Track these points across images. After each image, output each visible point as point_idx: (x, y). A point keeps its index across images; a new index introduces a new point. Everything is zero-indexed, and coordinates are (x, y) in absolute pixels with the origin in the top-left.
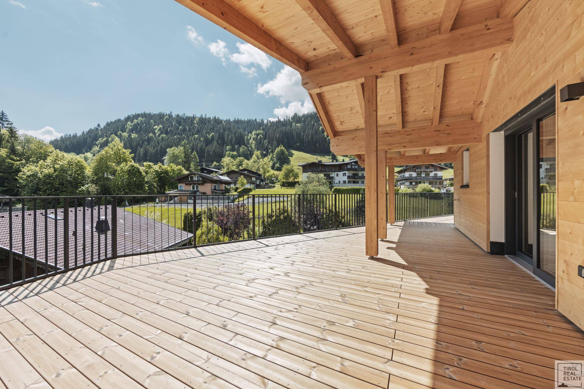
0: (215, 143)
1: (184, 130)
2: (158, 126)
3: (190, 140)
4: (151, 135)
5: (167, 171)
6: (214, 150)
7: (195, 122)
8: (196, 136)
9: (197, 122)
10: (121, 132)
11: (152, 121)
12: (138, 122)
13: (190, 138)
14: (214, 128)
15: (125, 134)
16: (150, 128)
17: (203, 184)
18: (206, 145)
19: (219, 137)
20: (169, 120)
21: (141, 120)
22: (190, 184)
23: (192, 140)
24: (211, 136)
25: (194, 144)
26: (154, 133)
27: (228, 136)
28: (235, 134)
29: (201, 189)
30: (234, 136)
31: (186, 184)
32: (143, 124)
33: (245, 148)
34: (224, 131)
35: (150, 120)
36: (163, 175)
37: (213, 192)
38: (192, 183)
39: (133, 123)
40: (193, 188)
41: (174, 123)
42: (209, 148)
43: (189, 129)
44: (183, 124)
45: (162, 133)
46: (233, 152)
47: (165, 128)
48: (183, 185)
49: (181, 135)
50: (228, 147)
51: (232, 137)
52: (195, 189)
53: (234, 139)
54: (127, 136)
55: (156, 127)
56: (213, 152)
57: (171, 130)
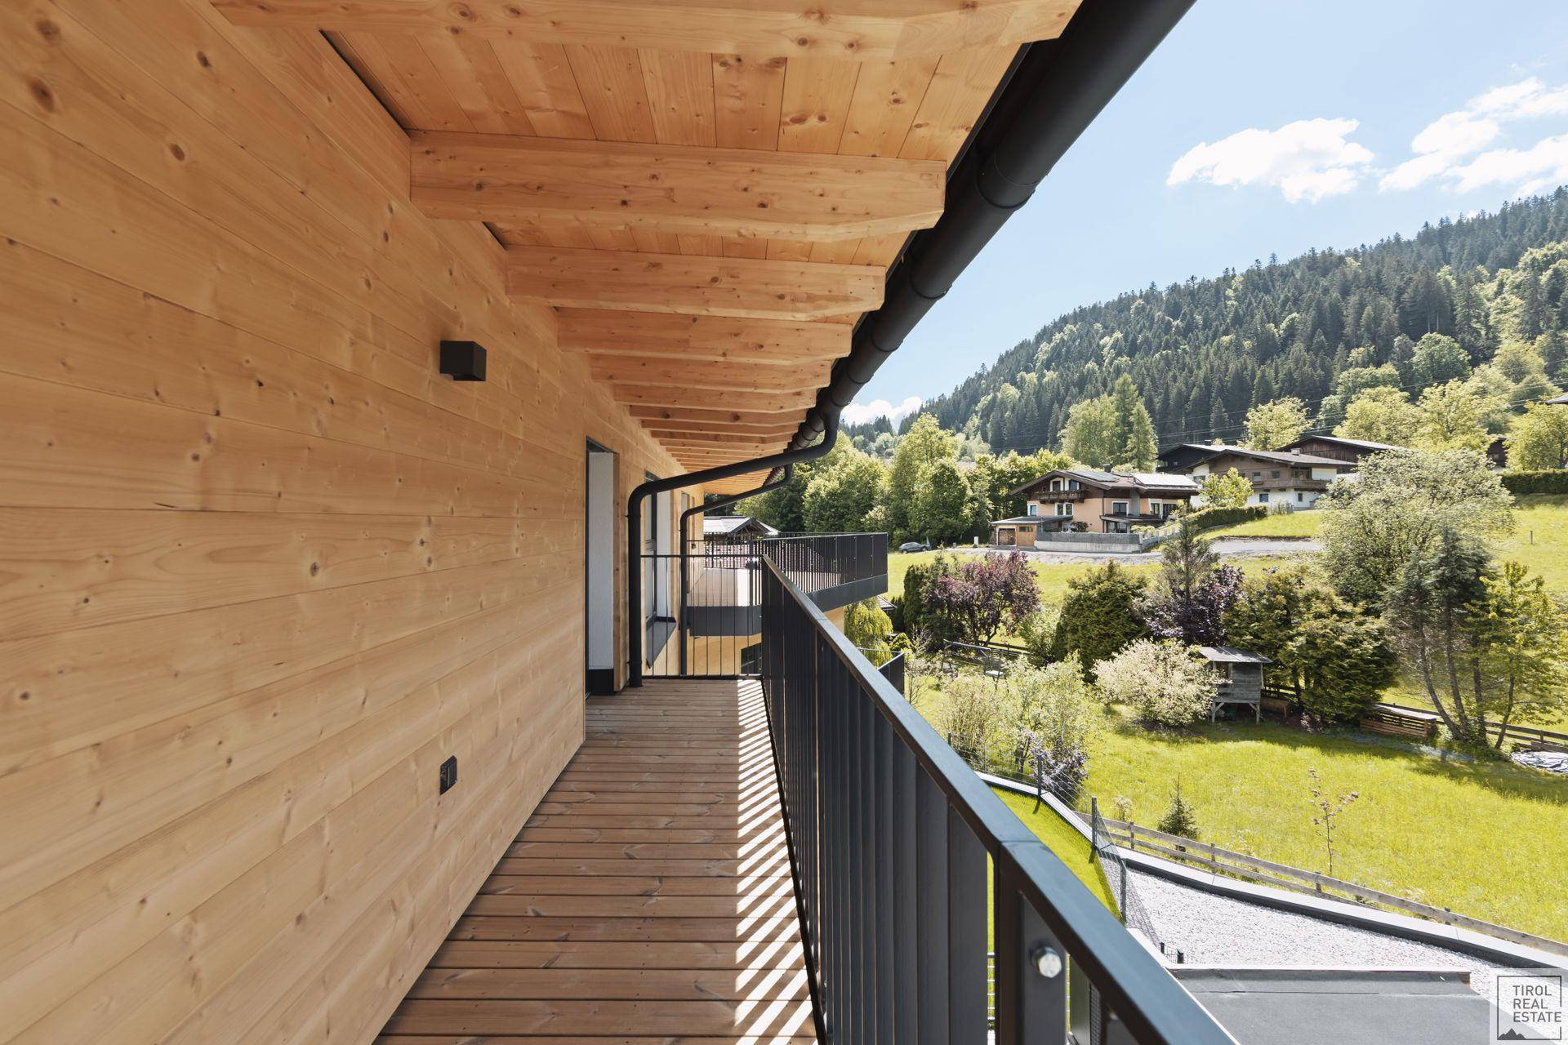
0: (1298, 347)
1: (1190, 327)
2: (1111, 336)
3: (1201, 357)
4: (1091, 365)
5: (1029, 469)
6: (1290, 374)
7: (1230, 292)
8: (1226, 339)
9: (1236, 290)
10: (1024, 373)
11: (1098, 326)
12: (1062, 340)
13: (1203, 350)
14: (1301, 294)
15: (1031, 377)
16: (1091, 346)
17: (1081, 501)
18: (1262, 362)
19: (1319, 323)
20: (1143, 309)
21: (1071, 331)
22: (1053, 502)
23: (1207, 356)
24: (1283, 325)
25: (1212, 367)
26: (1099, 361)
27: (1362, 306)
28: (1401, 291)
29: (1079, 513)
30: (1390, 305)
31: (1043, 502)
32: (1074, 341)
33: (1445, 339)
34: (1345, 292)
35: (1091, 325)
36: (1015, 480)
37: (1108, 522)
38: (1055, 497)
39: (1052, 344)
40: (1060, 512)
41: (1158, 314)
42: (1270, 372)
43: (1205, 320)
44: (1185, 309)
45: (1119, 354)
46: (1378, 365)
47: (1131, 337)
48: (1036, 503)
49: (1176, 345)
50: (1356, 354)
51: (1378, 310)
52: (1065, 514)
53: (1391, 315)
54: (1035, 380)
55: (1107, 339)
56: (1283, 381)
57: (1146, 340)
